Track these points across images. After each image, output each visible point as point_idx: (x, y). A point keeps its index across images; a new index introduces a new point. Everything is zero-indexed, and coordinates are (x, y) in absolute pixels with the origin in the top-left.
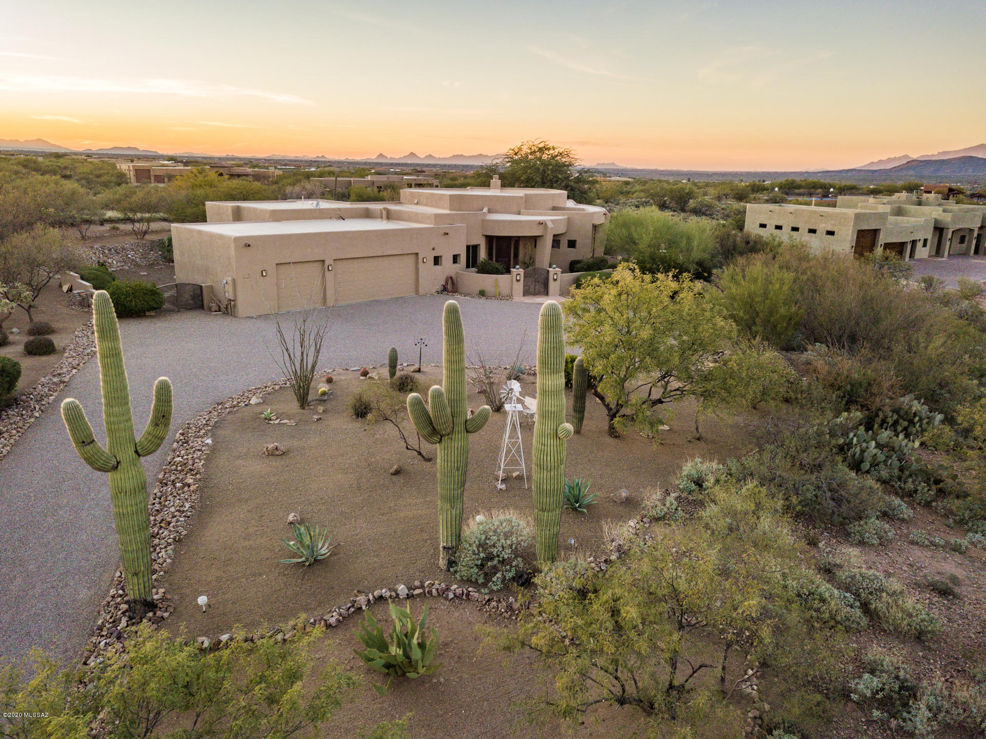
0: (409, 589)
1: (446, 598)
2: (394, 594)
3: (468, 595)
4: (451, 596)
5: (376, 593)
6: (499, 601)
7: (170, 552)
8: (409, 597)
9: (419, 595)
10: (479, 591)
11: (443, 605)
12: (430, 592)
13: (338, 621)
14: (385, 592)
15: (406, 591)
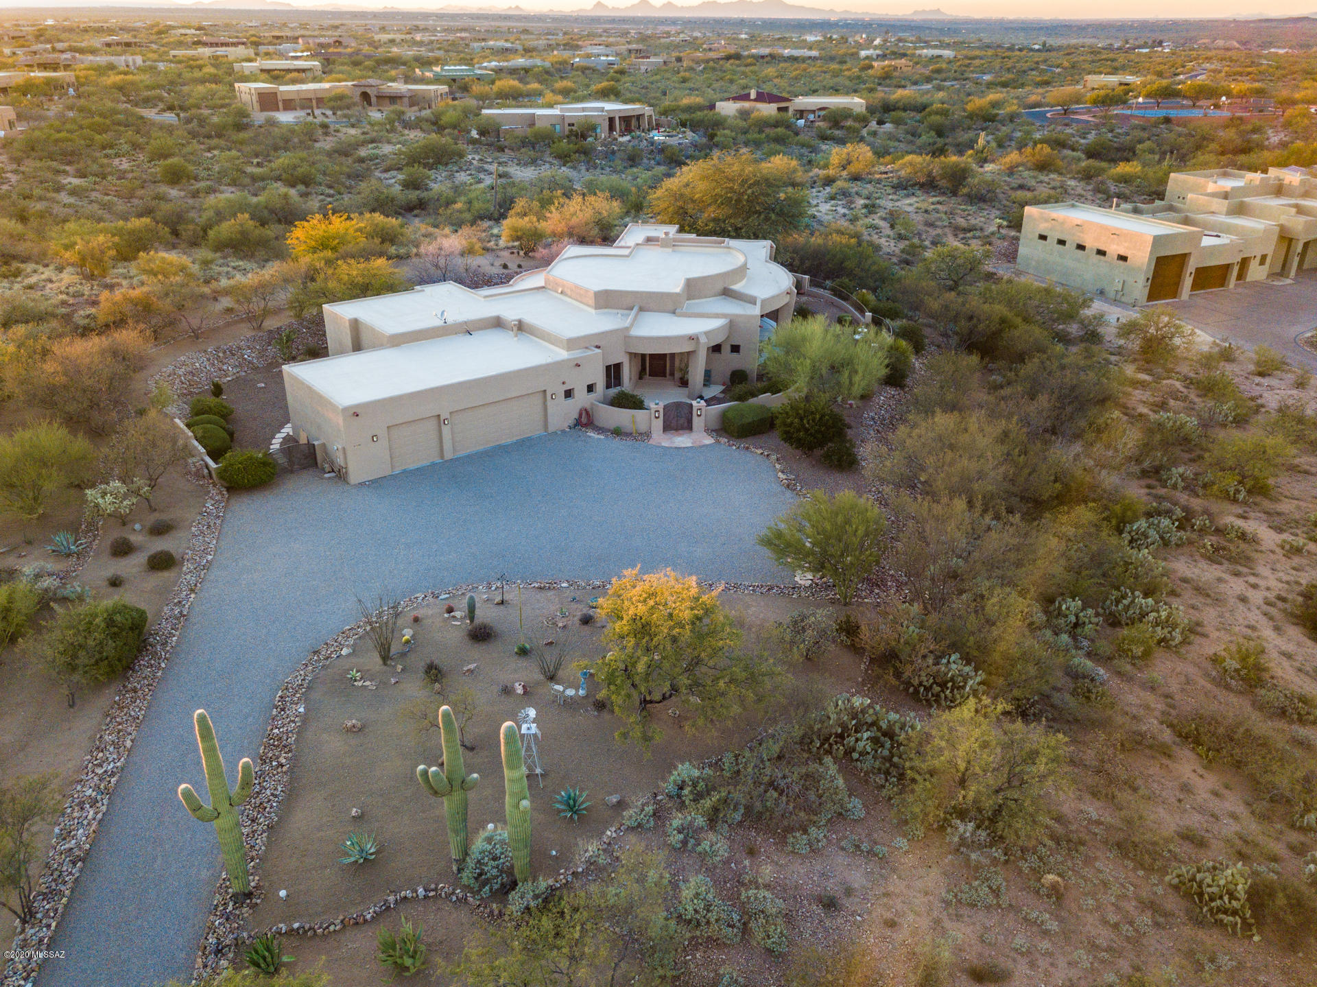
0: (426, 891)
1: (451, 901)
2: (415, 895)
3: (466, 899)
4: (454, 898)
5: (403, 894)
6: (485, 907)
7: (265, 839)
8: (426, 897)
9: (432, 897)
10: (473, 897)
11: (447, 907)
12: (440, 895)
13: (373, 917)
14: (409, 893)
15: (424, 893)
